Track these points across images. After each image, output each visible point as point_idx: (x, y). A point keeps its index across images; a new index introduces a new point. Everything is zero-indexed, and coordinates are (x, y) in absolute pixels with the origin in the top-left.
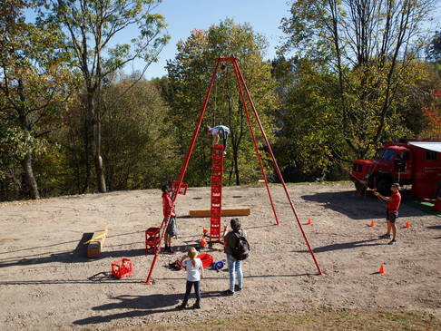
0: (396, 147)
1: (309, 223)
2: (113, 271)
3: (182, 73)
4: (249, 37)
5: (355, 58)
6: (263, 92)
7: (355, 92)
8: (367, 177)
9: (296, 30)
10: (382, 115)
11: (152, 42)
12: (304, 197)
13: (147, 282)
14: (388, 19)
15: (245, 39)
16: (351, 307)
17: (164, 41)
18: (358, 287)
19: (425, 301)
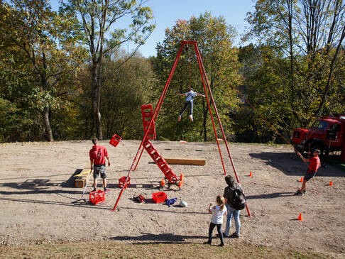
0: (331, 120)
1: (250, 175)
2: (90, 199)
3: (168, 53)
4: (223, 27)
5: (305, 47)
6: (230, 71)
7: (302, 74)
8: (304, 142)
9: (259, 22)
10: (324, 94)
11: (141, 29)
12: (251, 155)
13: (113, 210)
14: (335, 15)
15: (219, 29)
16: (268, 245)
17: (150, 29)
18: (277, 229)
19: (331, 246)
